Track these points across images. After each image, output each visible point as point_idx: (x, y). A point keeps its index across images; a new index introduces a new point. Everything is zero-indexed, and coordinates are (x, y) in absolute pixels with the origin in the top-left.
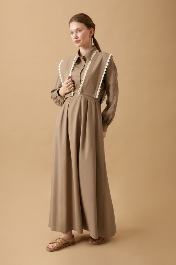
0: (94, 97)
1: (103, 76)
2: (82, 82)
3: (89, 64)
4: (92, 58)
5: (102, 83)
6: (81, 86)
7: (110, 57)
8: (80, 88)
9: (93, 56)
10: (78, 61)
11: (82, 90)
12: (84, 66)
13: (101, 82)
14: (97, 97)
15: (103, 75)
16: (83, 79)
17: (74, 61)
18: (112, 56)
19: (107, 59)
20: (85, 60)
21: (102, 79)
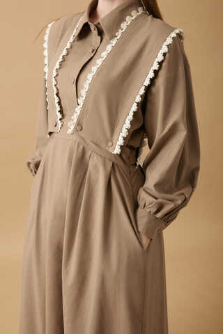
0: (110, 150)
1: (142, 91)
2: (81, 101)
3: (109, 48)
4: (120, 31)
5: (135, 113)
6: (78, 110)
7: (173, 38)
8: (75, 118)
9: (124, 26)
10: (84, 32)
11: (79, 124)
12: (95, 52)
13: (134, 108)
14: (117, 150)
15: (143, 88)
16: (83, 92)
17: (75, 31)
18: (179, 36)
19: (162, 44)
20: (100, 33)
21: (138, 99)
